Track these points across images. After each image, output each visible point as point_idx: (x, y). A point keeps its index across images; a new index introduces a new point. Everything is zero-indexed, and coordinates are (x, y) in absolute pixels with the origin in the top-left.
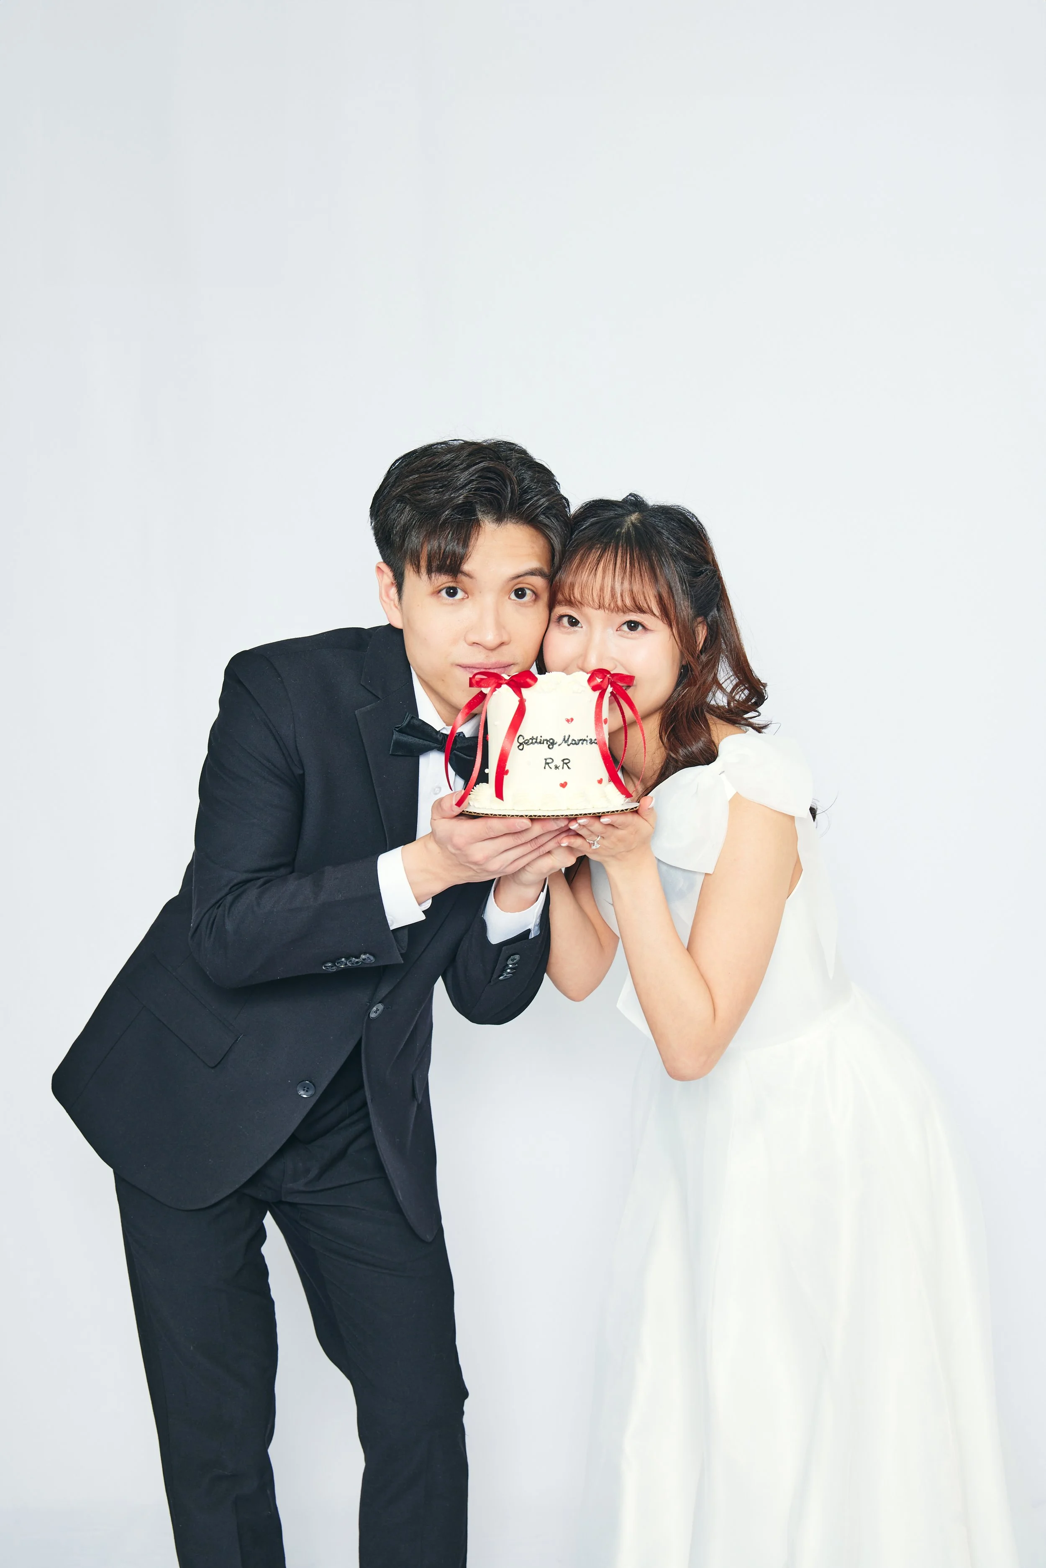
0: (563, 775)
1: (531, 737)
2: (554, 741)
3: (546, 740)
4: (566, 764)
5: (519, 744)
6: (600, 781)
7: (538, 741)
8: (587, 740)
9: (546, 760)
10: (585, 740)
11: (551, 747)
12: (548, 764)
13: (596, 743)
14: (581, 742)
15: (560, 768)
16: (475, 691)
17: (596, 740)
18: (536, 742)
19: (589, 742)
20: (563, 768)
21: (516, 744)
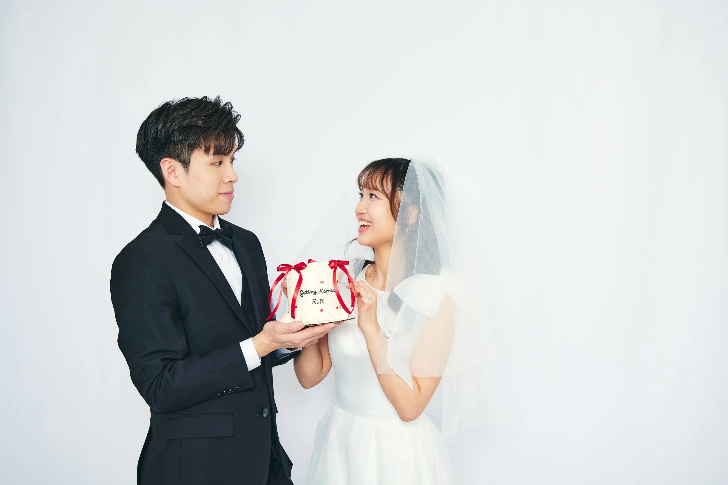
0: (321, 306)
1: (306, 291)
2: (316, 291)
3: (313, 291)
4: (322, 301)
5: (301, 294)
6: (337, 308)
7: (309, 292)
8: (330, 290)
9: (313, 300)
10: (329, 290)
11: (315, 294)
12: (314, 302)
13: (334, 291)
14: (328, 291)
15: (320, 303)
16: (280, 273)
17: (334, 290)
18: (308, 293)
19: (331, 291)
20: (321, 303)
21: (299, 294)
